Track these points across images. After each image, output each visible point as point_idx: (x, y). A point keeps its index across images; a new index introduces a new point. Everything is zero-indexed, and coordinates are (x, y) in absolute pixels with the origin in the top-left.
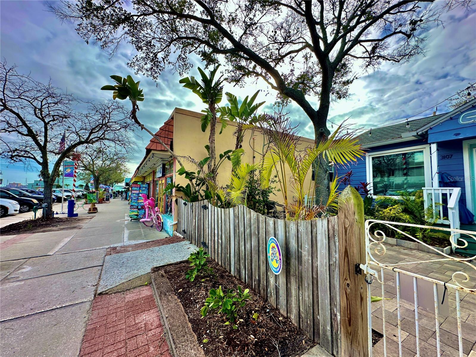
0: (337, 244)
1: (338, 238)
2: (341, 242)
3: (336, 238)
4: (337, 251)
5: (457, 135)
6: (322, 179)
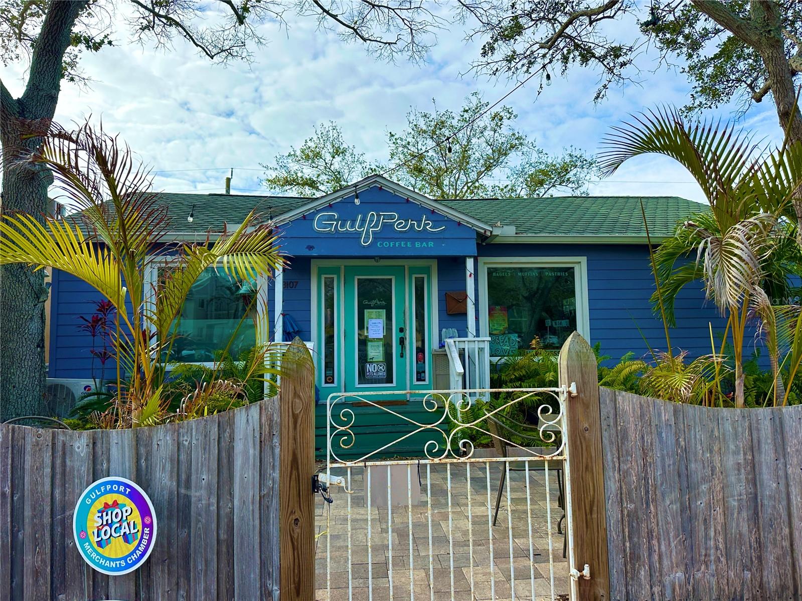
0: (277, 451)
1: (279, 438)
2: (285, 443)
3: (276, 440)
4: (277, 464)
5: (310, 248)
6: (22, 317)
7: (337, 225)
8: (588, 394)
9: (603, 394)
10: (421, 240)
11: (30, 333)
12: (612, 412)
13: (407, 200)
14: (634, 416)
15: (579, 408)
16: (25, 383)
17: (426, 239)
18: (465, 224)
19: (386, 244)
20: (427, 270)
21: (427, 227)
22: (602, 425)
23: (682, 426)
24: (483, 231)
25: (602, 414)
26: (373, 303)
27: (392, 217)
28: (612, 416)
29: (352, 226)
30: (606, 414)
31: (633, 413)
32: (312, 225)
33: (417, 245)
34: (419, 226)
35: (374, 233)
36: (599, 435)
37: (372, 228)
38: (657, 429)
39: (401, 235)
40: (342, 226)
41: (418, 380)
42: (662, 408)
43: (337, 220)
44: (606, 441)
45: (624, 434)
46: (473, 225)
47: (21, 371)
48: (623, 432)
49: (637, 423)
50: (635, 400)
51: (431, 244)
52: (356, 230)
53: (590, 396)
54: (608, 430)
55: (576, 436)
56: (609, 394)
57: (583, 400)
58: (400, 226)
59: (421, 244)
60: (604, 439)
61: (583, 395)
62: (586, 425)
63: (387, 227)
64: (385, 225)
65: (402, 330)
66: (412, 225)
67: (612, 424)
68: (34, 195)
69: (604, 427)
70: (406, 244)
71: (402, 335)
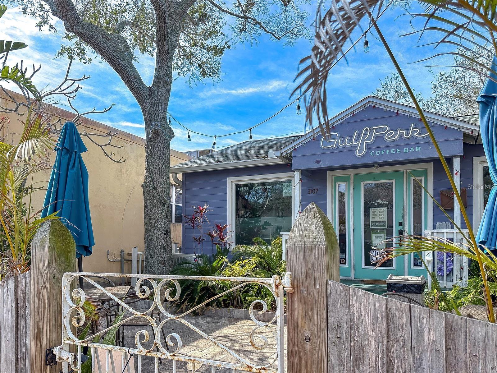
0: (29, 320)
3: (28, 311)
5: (318, 162)
6: (156, 217)
7: (338, 141)
8: (311, 289)
9: (333, 291)
10: (409, 146)
11: (160, 226)
12: (345, 318)
13: (398, 113)
14: (375, 329)
15: (300, 310)
16: (158, 256)
17: (414, 145)
18: (452, 127)
19: (378, 153)
20: (424, 173)
21: (415, 134)
22: (330, 337)
23: (463, 354)
24: (469, 132)
25: (330, 321)
26: (376, 203)
27: (383, 129)
28: (344, 325)
29: (350, 141)
30: (336, 321)
31: (375, 324)
32: (319, 144)
33: (406, 150)
34: (407, 135)
35: (368, 145)
36: (324, 349)
37: (365, 140)
38: (413, 353)
39: (392, 144)
40: (343, 142)
41: (415, 265)
42: (425, 320)
43: (338, 138)
44: (334, 360)
45: (359, 354)
46: (460, 127)
47: (156, 248)
48: (357, 351)
49: (381, 340)
50: (378, 305)
51: (418, 149)
52: (352, 144)
53: (314, 292)
54: (337, 344)
55: (294, 346)
56: (341, 292)
57: (304, 297)
58: (390, 136)
59: (409, 150)
60: (331, 356)
61: (304, 291)
62: (308, 334)
63: (379, 138)
64: (377, 138)
65: (401, 224)
66: (401, 135)
67: (344, 336)
68: (160, 145)
69: (332, 339)
70: (395, 151)
71: (401, 228)
